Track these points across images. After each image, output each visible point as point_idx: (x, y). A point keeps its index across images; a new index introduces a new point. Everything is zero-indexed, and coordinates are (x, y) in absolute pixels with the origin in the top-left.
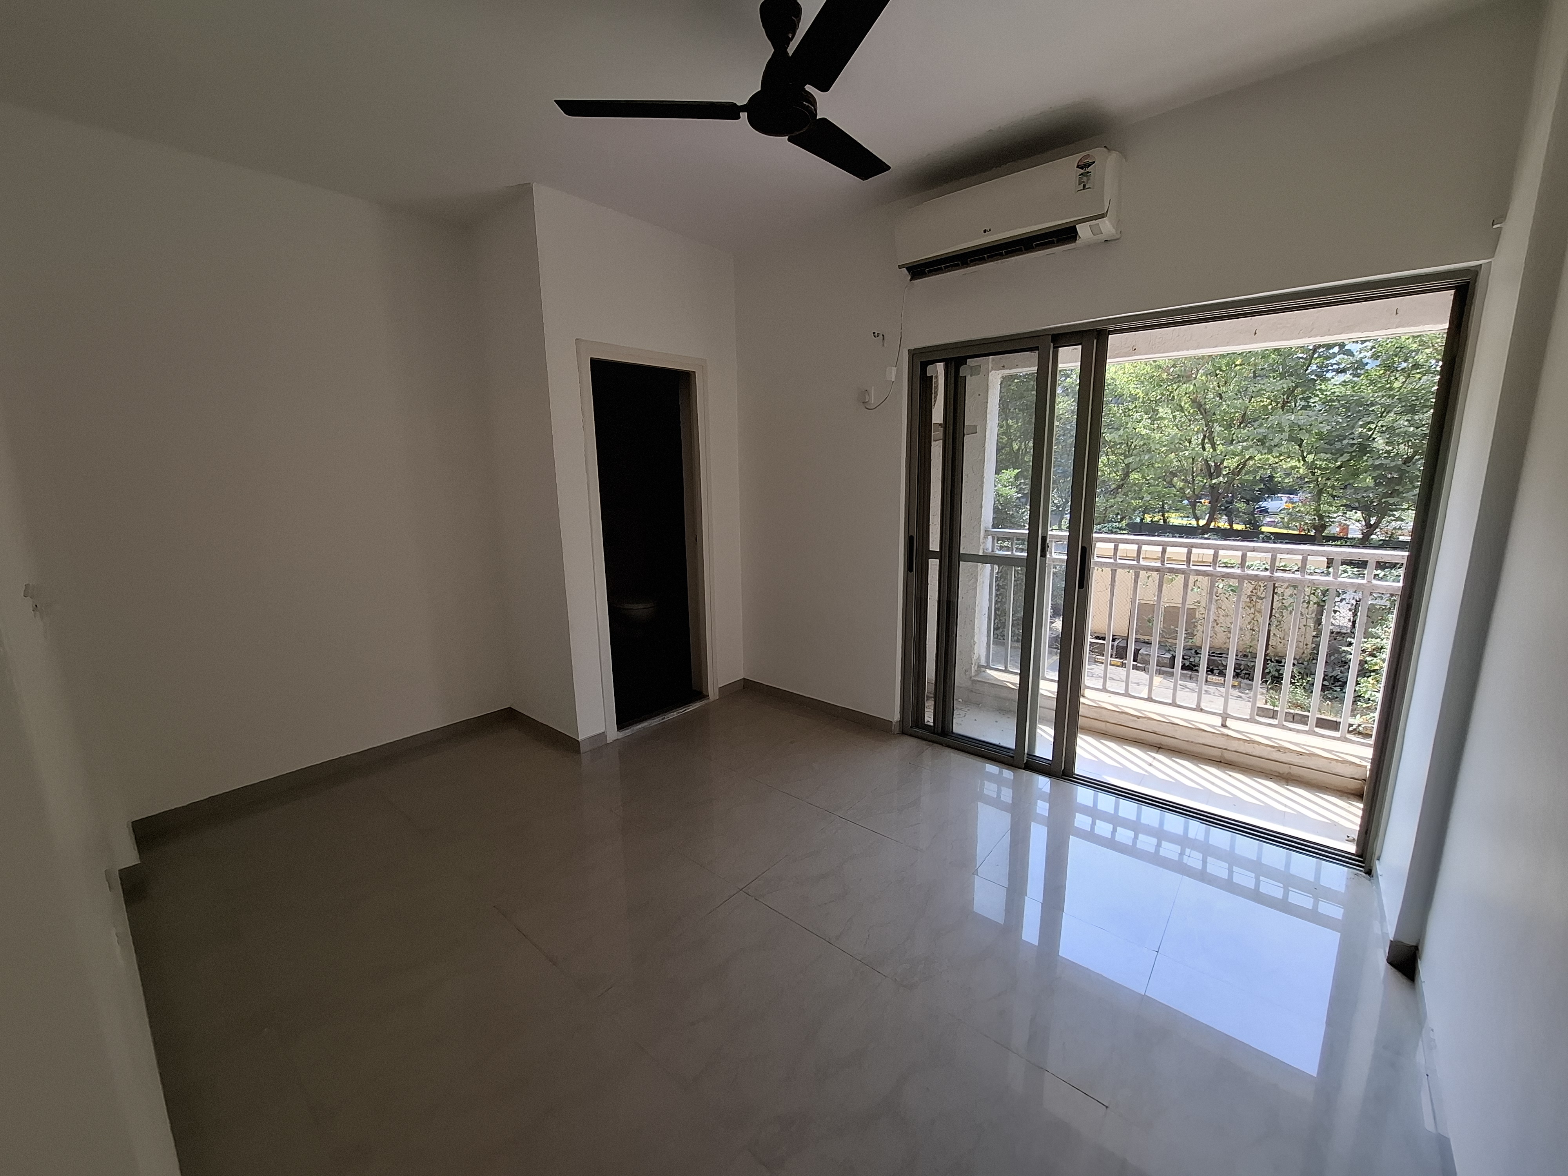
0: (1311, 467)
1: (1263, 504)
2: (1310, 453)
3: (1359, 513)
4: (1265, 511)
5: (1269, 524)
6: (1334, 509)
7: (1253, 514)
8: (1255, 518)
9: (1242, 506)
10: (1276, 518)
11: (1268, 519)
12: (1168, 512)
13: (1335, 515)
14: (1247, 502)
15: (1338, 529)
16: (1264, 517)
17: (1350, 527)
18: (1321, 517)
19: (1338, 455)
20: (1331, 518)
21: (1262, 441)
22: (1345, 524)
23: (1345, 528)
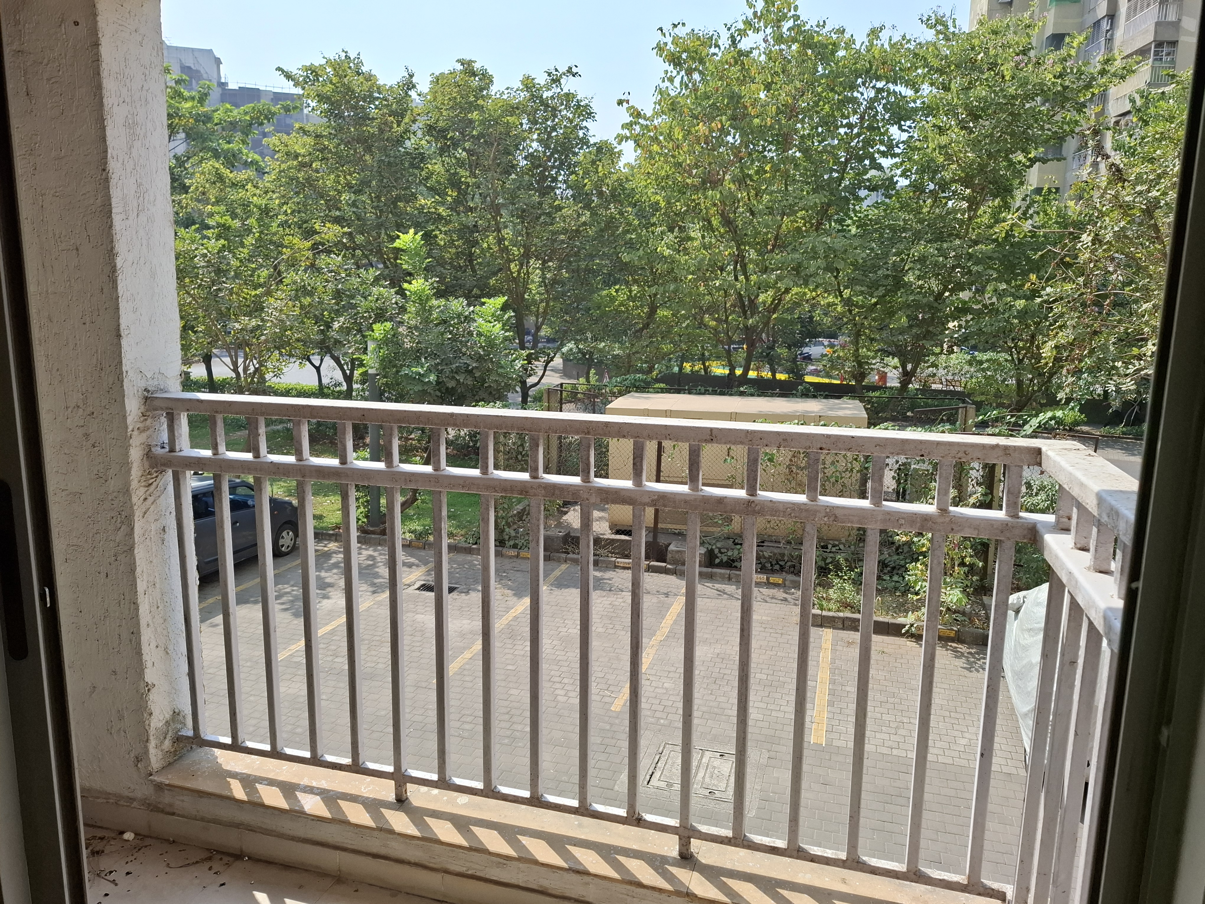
0: (848, 302)
1: (806, 350)
2: (846, 287)
3: (896, 360)
4: (808, 358)
5: (812, 373)
6: (872, 354)
7: (794, 361)
8: (797, 366)
9: (782, 351)
10: (818, 365)
11: (811, 368)
12: (709, 359)
13: (874, 362)
14: (789, 348)
15: (877, 377)
16: (806, 365)
17: (888, 375)
18: (860, 364)
19: (874, 289)
20: (871, 364)
21: (798, 269)
22: (883, 372)
23: (883, 377)
